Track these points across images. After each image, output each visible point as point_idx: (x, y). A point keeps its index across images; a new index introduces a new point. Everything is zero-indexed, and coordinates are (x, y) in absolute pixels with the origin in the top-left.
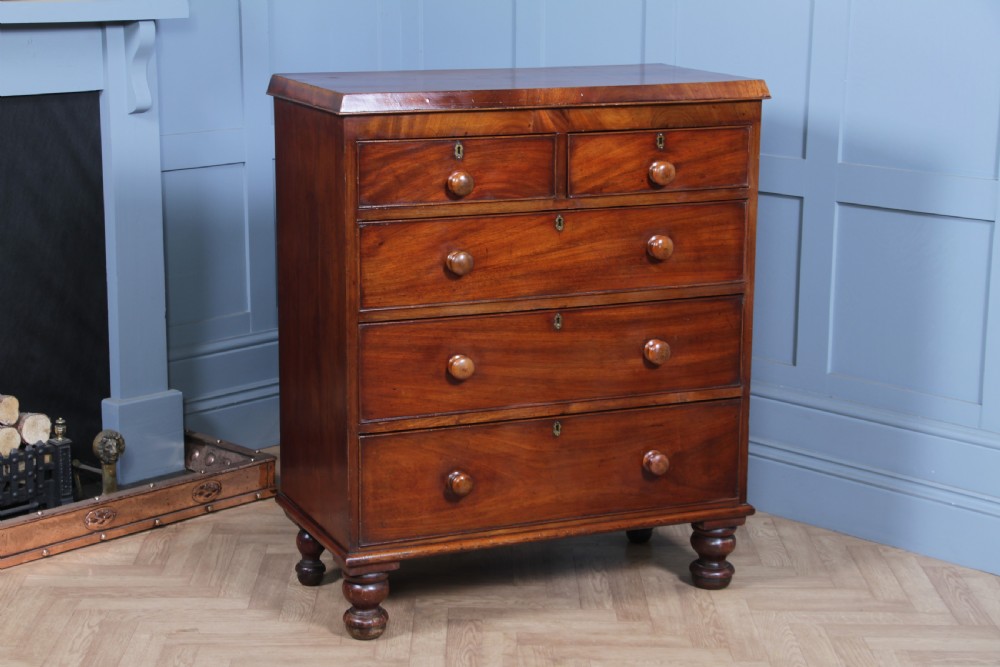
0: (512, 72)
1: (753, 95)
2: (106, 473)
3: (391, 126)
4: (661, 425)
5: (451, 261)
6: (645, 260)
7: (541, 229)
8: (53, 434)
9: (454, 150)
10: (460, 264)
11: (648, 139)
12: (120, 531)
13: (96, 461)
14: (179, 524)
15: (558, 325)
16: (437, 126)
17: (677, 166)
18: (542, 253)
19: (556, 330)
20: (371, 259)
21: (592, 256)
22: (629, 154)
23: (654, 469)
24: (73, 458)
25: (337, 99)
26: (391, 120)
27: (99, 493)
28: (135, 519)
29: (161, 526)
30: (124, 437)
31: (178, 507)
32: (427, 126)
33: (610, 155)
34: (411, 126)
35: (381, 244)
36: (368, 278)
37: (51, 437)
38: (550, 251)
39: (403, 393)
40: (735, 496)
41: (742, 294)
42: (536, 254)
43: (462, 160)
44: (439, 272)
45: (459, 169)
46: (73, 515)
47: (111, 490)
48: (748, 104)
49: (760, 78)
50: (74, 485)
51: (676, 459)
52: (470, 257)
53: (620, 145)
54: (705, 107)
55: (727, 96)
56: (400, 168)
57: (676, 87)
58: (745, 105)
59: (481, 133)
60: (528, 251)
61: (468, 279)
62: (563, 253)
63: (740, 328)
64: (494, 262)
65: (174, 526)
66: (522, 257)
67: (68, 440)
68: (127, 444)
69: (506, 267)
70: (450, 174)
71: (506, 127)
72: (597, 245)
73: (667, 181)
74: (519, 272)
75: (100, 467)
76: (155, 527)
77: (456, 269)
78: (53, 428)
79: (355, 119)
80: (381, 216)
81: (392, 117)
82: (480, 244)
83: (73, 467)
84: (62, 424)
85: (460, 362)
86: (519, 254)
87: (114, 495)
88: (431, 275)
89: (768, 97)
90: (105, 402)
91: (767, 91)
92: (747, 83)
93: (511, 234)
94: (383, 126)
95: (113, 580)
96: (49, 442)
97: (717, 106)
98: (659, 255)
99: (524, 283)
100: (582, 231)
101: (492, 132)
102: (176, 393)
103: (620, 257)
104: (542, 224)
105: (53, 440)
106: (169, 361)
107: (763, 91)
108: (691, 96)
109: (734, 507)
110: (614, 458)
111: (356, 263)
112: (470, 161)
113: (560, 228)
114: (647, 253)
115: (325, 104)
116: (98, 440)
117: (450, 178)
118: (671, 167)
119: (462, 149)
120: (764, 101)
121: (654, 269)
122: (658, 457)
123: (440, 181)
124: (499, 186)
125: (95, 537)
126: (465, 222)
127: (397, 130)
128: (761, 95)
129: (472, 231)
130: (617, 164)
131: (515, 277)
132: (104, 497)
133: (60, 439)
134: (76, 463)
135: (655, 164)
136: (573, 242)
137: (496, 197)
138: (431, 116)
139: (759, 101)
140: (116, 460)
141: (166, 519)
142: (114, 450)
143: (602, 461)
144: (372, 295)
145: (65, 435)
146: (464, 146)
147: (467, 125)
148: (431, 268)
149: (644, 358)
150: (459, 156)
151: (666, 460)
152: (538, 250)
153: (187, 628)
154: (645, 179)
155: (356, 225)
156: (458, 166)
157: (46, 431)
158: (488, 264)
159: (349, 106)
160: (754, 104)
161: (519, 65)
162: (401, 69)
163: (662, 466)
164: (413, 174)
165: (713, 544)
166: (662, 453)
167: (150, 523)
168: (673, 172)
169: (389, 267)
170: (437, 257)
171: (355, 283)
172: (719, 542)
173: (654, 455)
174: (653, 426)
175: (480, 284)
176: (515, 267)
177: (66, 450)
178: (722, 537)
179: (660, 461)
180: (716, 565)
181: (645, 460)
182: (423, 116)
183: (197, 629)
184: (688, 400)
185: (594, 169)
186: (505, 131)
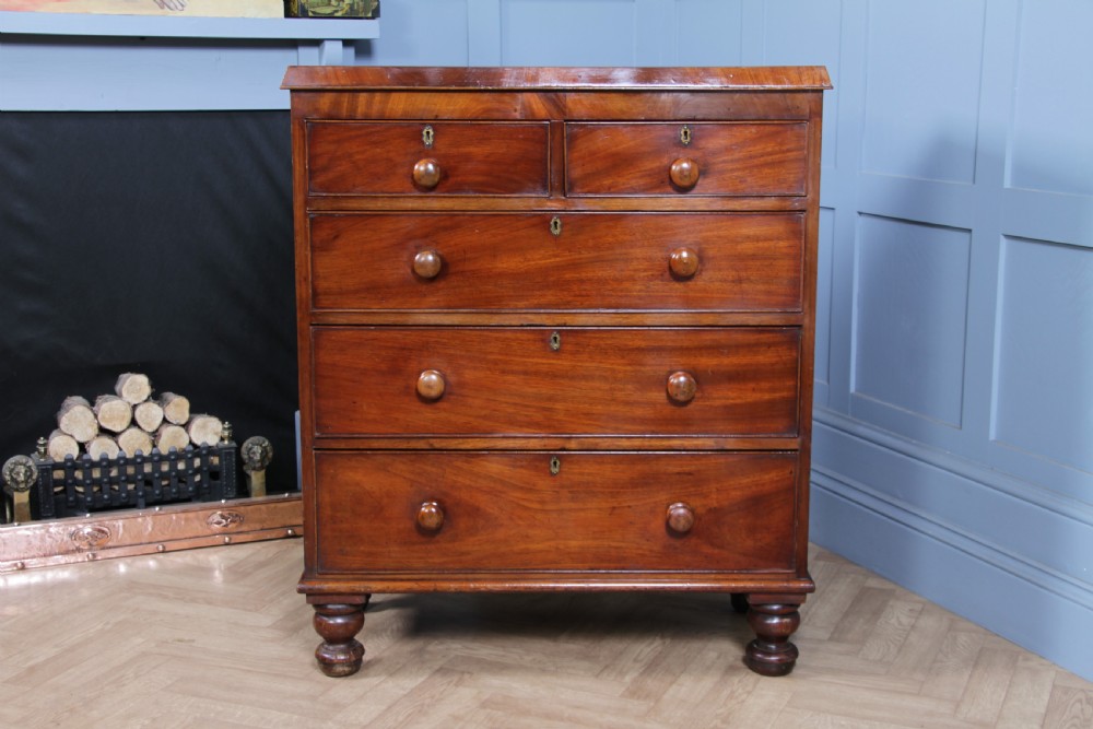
3: (345, 104)
4: (690, 474)
5: (419, 263)
7: (532, 232)
9: (422, 135)
10: (427, 266)
15: (556, 346)
16: (402, 106)
19: (553, 351)
20: (324, 253)
23: (675, 523)
26: (346, 98)
32: (390, 106)
34: (369, 104)
35: (336, 237)
36: (322, 275)
38: (544, 258)
39: (365, 407)
40: (790, 568)
41: (800, 326)
42: (526, 260)
43: (433, 146)
44: (406, 273)
45: (427, 157)
52: (439, 258)
54: (745, 97)
56: (357, 153)
59: (455, 116)
61: (440, 284)
63: (797, 368)
64: (474, 266)
69: (489, 273)
70: (416, 162)
71: (487, 110)
72: (604, 255)
74: (505, 280)
77: (425, 272)
79: (303, 95)
80: (335, 206)
81: (347, 94)
82: (456, 245)
88: (396, 276)
93: (494, 235)
94: (336, 104)
100: (585, 237)
101: (468, 116)
103: (635, 271)
104: (534, 225)
109: (788, 581)
110: (629, 507)
111: (306, 256)
112: (442, 148)
113: (556, 232)
117: (416, 166)
119: (432, 133)
122: (681, 511)
123: (405, 170)
124: (480, 179)
126: (436, 218)
127: (353, 108)
129: (446, 229)
131: (500, 285)
136: (573, 249)
137: (476, 191)
138: (394, 95)
139: (818, 92)
143: (614, 508)
144: (325, 294)
146: (434, 130)
147: (438, 107)
148: (396, 268)
149: (668, 393)
150: (428, 142)
151: (689, 515)
152: (529, 256)
154: (666, 180)
155: (306, 215)
156: (426, 153)
158: (467, 268)
160: (812, 95)
163: (683, 521)
164: (373, 160)
165: (769, 622)
166: (686, 506)
169: (346, 264)
170: (403, 257)
171: (306, 279)
172: (776, 621)
174: (679, 473)
175: (458, 290)
176: (500, 274)
178: (780, 615)
179: (683, 516)
180: (773, 647)
181: (669, 512)
182: (384, 94)
184: (728, 447)
186: (485, 116)
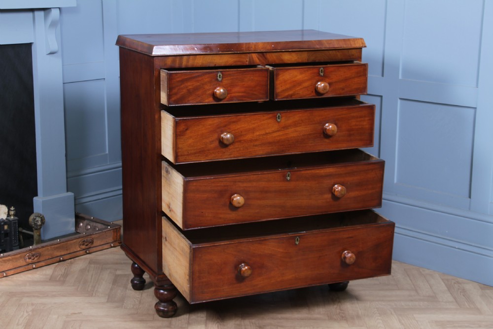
0: (238, 34)
1: (357, 45)
2: (35, 234)
3: (178, 61)
5: (223, 138)
6: (322, 136)
7: (269, 121)
8: (9, 215)
9: (217, 76)
10: (227, 139)
11: (315, 71)
12: (43, 263)
13: (30, 228)
14: (72, 260)
15: (288, 178)
16: (201, 61)
17: (330, 84)
18: (269, 133)
19: (287, 180)
20: (182, 137)
21: (295, 134)
22: (306, 78)
23: (347, 261)
24: (19, 227)
25: (151, 48)
26: (178, 59)
27: (32, 245)
28: (50, 257)
29: (63, 261)
30: (44, 216)
31: (72, 251)
32: (196, 61)
33: (296, 79)
34: (188, 61)
35: (187, 130)
36: (180, 147)
37: (8, 217)
38: (274, 132)
39: (207, 214)
40: (389, 273)
42: (267, 134)
43: (221, 81)
44: (217, 143)
45: (219, 86)
46: (19, 256)
47: (38, 243)
48: (355, 50)
49: (361, 37)
50: (19, 240)
51: (359, 255)
52: (232, 136)
53: (301, 73)
54: (334, 51)
55: (345, 46)
56: (190, 86)
57: (320, 42)
58: (353, 50)
59: (223, 65)
60: (263, 132)
61: (231, 147)
62: (281, 133)
64: (245, 138)
65: (70, 260)
66: (259, 135)
67: (16, 218)
68: (47, 219)
69: (251, 141)
70: (215, 88)
71: (235, 62)
72: (298, 129)
73: (325, 91)
74: (257, 143)
75: (32, 231)
76: (60, 261)
77: (225, 142)
78: (9, 212)
79: (160, 58)
81: (178, 57)
82: (238, 129)
83: (19, 231)
84: (13, 210)
85: (238, 199)
86: (258, 133)
87: (39, 246)
88: (212, 145)
89: (365, 47)
90: (35, 199)
91: (365, 44)
92: (355, 40)
93: (254, 124)
94: (174, 61)
95: (39, 288)
96: (6, 219)
97: (340, 51)
98: (330, 133)
99: (260, 148)
100: (290, 121)
101: (228, 64)
102: (71, 194)
103: (310, 134)
104: (270, 118)
105: (9, 218)
106: (67, 178)
107: (362, 44)
108: (327, 46)
110: (326, 255)
112: (225, 82)
113: (279, 120)
114: (323, 132)
115: (145, 51)
116: (31, 218)
117: (215, 90)
118: (327, 84)
119: (221, 76)
120: (363, 49)
121: (327, 140)
122: (350, 255)
123: (210, 92)
124: (240, 94)
125: (30, 266)
126: (230, 118)
127: (181, 63)
128: (361, 45)
129: (234, 122)
130: (299, 83)
131: (256, 146)
132: (35, 246)
133: (12, 217)
134: (20, 229)
135: (319, 83)
136: (286, 127)
137: (239, 100)
138: (197, 56)
139: (361, 49)
140: (40, 228)
141: (66, 257)
142: (39, 223)
143: (320, 256)
144: (182, 156)
145: (15, 215)
146: (222, 74)
147: (216, 61)
148: (213, 141)
149: (332, 194)
150: (220, 79)
151: (354, 257)
152: (267, 132)
153: (76, 312)
154: (314, 91)
156: (219, 84)
157: (5, 213)
158: (242, 139)
159: (157, 51)
160: (358, 50)
161: (241, 30)
162: (183, 33)
163: (352, 260)
164: (196, 89)
166: (352, 253)
167: (58, 259)
168: (328, 87)
169: (190, 141)
170: (216, 136)
173: (348, 253)
174: (348, 238)
175: (238, 149)
176: (256, 140)
177: (15, 223)
179: (351, 257)
181: (343, 256)
182: (194, 56)
183: (81, 313)
185: (288, 86)
186: (235, 64)
